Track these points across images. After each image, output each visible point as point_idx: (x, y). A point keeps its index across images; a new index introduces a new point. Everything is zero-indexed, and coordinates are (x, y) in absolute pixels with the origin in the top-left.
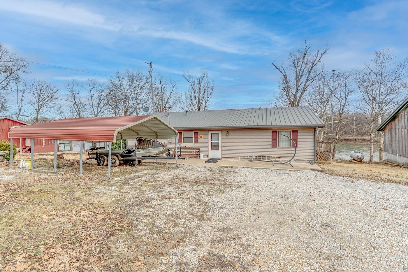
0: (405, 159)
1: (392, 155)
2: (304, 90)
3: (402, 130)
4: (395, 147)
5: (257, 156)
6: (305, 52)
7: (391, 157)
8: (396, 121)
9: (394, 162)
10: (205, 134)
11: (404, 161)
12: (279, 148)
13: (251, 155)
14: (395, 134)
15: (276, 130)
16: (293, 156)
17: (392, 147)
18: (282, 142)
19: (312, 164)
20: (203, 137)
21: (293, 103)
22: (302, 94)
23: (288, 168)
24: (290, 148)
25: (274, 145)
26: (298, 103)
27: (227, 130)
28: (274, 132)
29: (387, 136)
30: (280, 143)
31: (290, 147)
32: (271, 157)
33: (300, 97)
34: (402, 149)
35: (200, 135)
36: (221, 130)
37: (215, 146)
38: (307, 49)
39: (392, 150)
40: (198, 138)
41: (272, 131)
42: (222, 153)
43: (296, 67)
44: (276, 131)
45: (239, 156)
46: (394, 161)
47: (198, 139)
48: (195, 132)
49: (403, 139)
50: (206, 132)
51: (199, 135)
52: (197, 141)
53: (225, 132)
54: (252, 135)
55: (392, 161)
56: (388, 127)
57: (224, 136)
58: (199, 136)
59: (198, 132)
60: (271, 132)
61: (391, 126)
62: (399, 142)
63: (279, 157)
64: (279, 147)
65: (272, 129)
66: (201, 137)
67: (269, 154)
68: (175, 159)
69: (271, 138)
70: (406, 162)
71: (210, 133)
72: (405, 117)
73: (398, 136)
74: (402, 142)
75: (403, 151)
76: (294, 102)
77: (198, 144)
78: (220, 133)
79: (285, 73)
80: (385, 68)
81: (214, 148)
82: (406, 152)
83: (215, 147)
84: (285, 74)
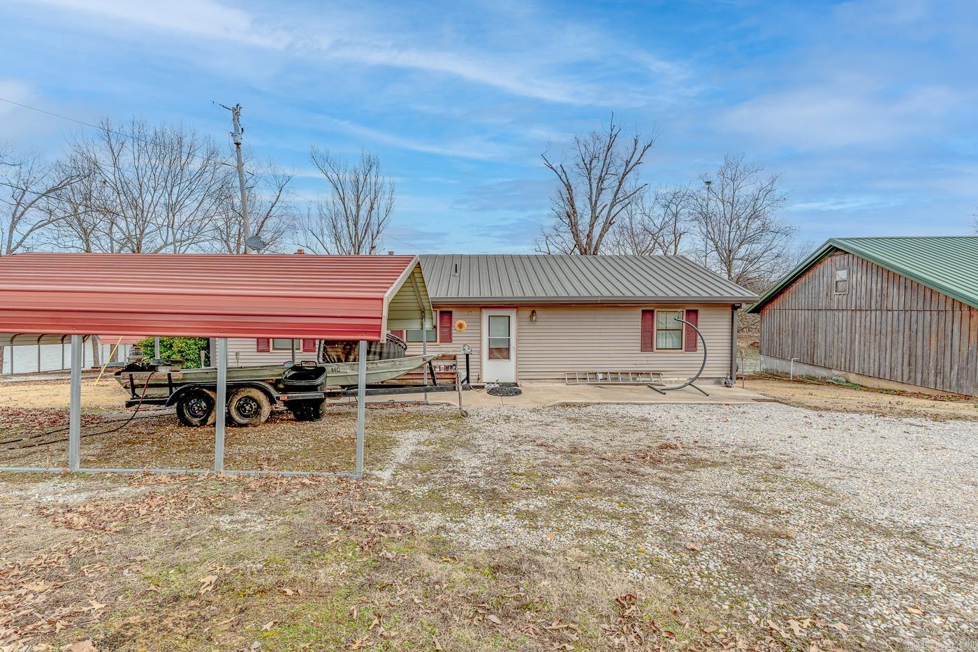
0: (806, 367)
1: (778, 361)
2: (609, 223)
3: (800, 311)
4: (784, 346)
5: (606, 373)
6: (611, 138)
7: (776, 365)
8: (787, 295)
9: (781, 375)
10: (470, 317)
11: (804, 371)
12: (657, 351)
13: (595, 370)
14: (784, 320)
15: (652, 309)
16: (699, 369)
17: (778, 345)
18: (662, 338)
19: (731, 387)
20: (465, 324)
21: (585, 250)
22: (604, 230)
23: (696, 399)
24: (680, 351)
25: (647, 344)
26: (596, 249)
27: (533, 307)
28: (648, 311)
29: (766, 325)
30: (661, 341)
31: (681, 349)
32: (641, 374)
33: (601, 236)
34: (799, 349)
35: (458, 318)
36: (517, 307)
37: (499, 350)
38: (614, 132)
39: (778, 351)
40: (450, 327)
41: (643, 311)
42: (517, 368)
43: (588, 169)
44: (652, 312)
45: (563, 373)
46: (781, 372)
47: (451, 330)
48: (441, 312)
49: (803, 329)
50: (475, 313)
51: (453, 321)
52: (447, 338)
53: (527, 313)
54: (597, 320)
55: (777, 372)
56: (769, 307)
57: (524, 324)
58: (455, 323)
59: (450, 313)
60: (640, 313)
61: (776, 304)
62: (792, 335)
63: (657, 374)
64: (657, 349)
65: (643, 306)
66: (461, 326)
67: (635, 366)
68: (454, 389)
69: (640, 327)
70: (808, 374)
71: (486, 314)
72: (807, 288)
73: (790, 324)
74: (799, 335)
75: (802, 352)
76: (588, 247)
77: (452, 346)
78: (513, 314)
79: (567, 180)
80: (739, 192)
81: (497, 354)
82: (808, 355)
83: (498, 352)
84: (569, 183)
